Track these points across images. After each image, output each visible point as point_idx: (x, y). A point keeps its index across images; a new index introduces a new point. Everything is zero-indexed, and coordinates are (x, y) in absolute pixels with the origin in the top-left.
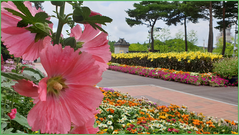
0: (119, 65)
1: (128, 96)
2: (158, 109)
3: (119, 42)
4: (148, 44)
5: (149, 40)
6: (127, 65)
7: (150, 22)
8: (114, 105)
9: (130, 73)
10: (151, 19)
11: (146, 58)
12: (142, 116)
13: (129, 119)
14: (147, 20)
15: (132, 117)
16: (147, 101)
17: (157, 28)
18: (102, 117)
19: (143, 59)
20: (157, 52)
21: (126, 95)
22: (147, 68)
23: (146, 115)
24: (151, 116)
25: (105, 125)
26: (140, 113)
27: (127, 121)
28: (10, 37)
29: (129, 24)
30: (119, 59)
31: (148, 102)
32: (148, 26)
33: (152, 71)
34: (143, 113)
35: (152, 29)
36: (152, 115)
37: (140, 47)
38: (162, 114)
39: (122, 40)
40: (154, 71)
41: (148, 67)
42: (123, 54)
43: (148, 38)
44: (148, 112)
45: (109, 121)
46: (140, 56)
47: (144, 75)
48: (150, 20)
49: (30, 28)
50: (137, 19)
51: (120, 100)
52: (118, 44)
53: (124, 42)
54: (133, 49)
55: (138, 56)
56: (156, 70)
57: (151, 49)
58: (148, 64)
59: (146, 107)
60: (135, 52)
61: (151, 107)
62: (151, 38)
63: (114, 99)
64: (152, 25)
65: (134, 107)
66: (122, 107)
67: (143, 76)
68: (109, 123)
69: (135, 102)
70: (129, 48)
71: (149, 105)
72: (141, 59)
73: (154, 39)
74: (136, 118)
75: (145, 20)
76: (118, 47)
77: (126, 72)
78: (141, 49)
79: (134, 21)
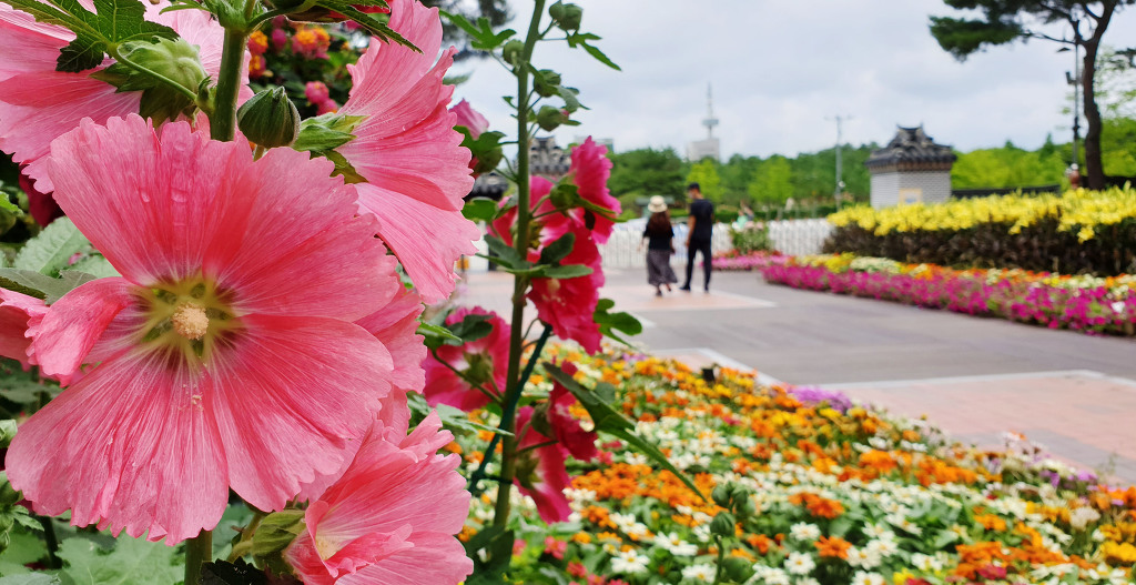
0: (892, 267)
1: (926, 432)
2: (1096, 506)
3: (895, 144)
4: (1069, 144)
5: (1072, 124)
6: (942, 263)
7: (1075, 25)
8: (834, 474)
9: (959, 310)
10: (1078, 6)
11: (1049, 223)
12: (990, 536)
13: (914, 550)
14: (1055, 14)
15: (929, 542)
16: (1036, 460)
17: (1119, 53)
18: (767, 532)
19: (1030, 231)
20: (1121, 187)
21: (916, 428)
22: (1055, 280)
23: (1013, 536)
24: (1047, 542)
25: (778, 571)
26: (980, 523)
27: (900, 560)
28: (30, 117)
29: (947, 46)
30: (893, 234)
31: (1037, 466)
32: (1061, 45)
33: (1086, 296)
34: (999, 525)
35: (1090, 60)
36: (1053, 537)
37: (1023, 164)
38: (1118, 536)
39: (913, 134)
40: (1101, 295)
41: (1063, 272)
42: (916, 206)
43: (1066, 111)
44: (1026, 520)
45: (795, 556)
46: (1013, 212)
47: (1042, 319)
48: (1077, 13)
49: (112, 71)
50: (994, 13)
51: (880, 450)
52: (886, 155)
53: (924, 144)
54: (978, 181)
55: (998, 217)
56: (1109, 290)
57: (1085, 172)
58: (1061, 254)
59: (1023, 495)
60: (984, 192)
61: (1059, 495)
62: (1081, 110)
63: (846, 443)
64: (1087, 34)
65: (950, 487)
66: (875, 486)
67: (1033, 322)
68: (799, 563)
69: (963, 463)
70: (953, 177)
71: (1047, 481)
72: (1022, 228)
73: (1105, 113)
74: (950, 548)
75: (1046, 13)
76: (891, 172)
77: (935, 306)
78: (1025, 175)
79: (976, 25)
